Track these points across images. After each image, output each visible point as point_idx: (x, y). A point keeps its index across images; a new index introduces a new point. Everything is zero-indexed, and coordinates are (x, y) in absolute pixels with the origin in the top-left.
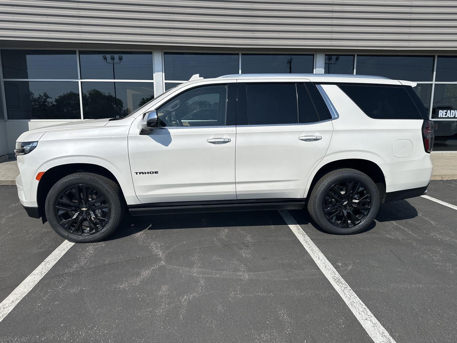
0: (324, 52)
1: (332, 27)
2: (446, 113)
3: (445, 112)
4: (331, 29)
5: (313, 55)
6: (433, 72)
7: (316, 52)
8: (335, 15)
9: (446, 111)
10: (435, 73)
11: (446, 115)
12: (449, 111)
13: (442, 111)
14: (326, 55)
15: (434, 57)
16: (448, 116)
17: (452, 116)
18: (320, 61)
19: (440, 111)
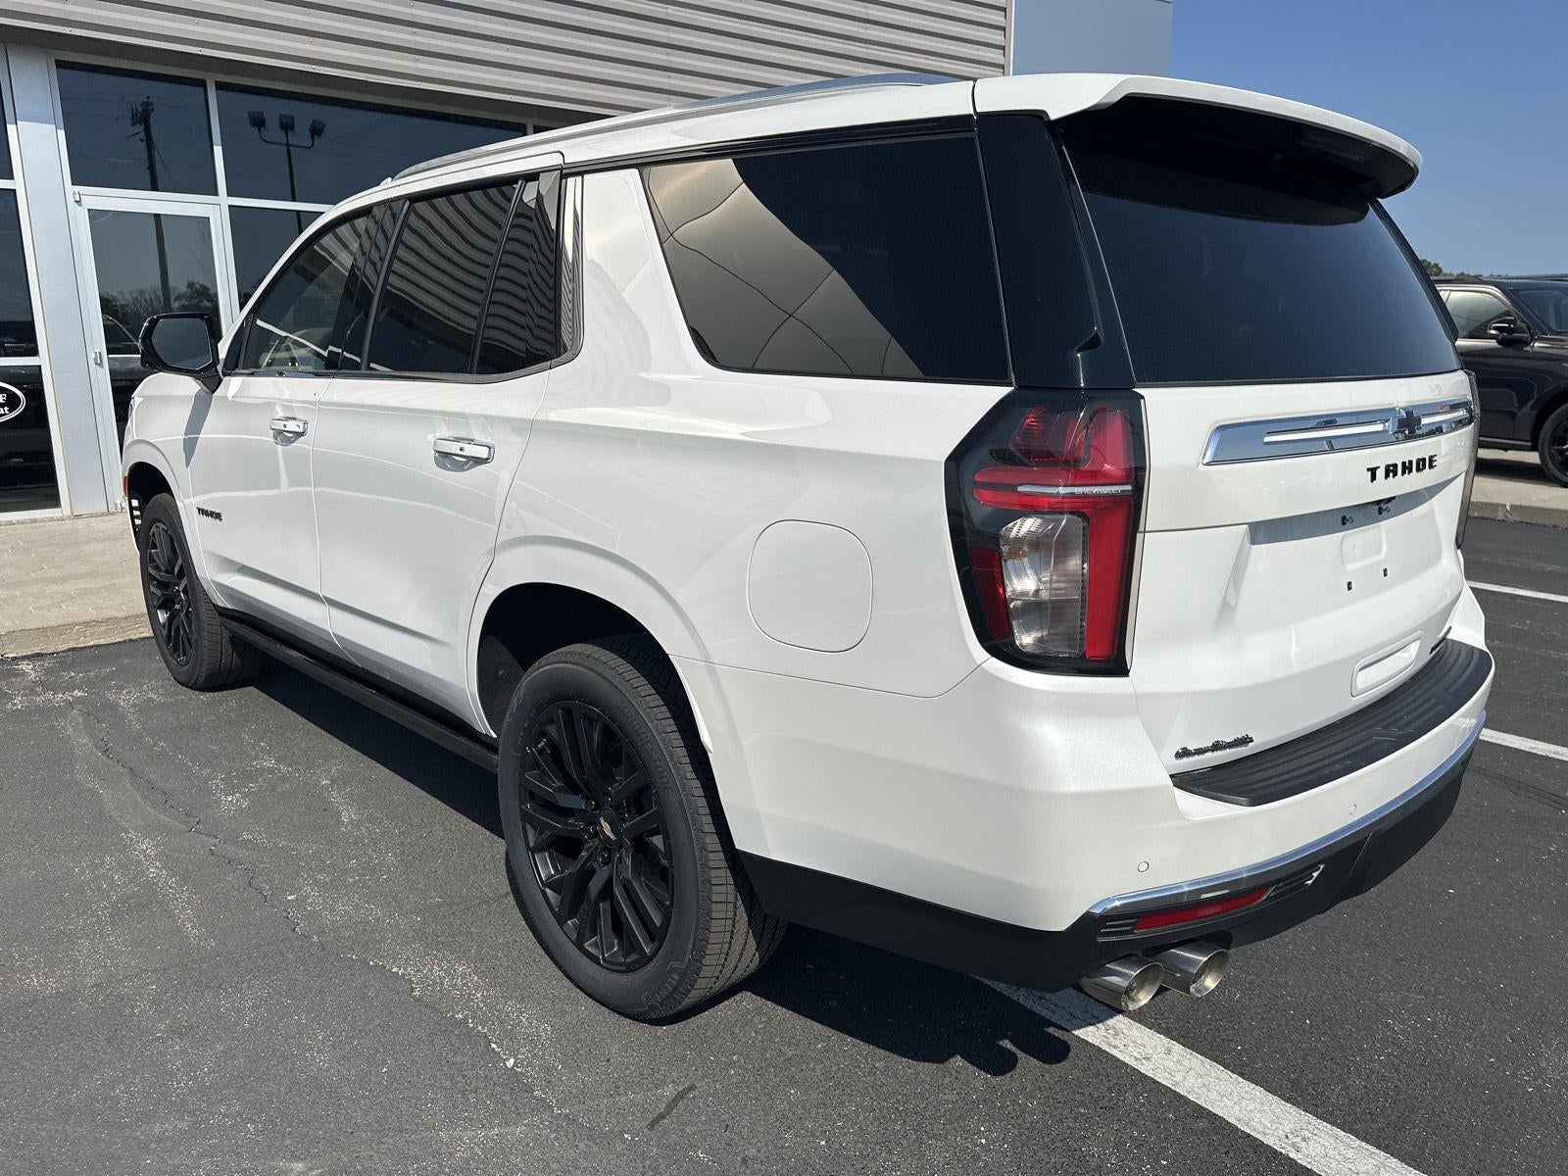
14: (59, 63)
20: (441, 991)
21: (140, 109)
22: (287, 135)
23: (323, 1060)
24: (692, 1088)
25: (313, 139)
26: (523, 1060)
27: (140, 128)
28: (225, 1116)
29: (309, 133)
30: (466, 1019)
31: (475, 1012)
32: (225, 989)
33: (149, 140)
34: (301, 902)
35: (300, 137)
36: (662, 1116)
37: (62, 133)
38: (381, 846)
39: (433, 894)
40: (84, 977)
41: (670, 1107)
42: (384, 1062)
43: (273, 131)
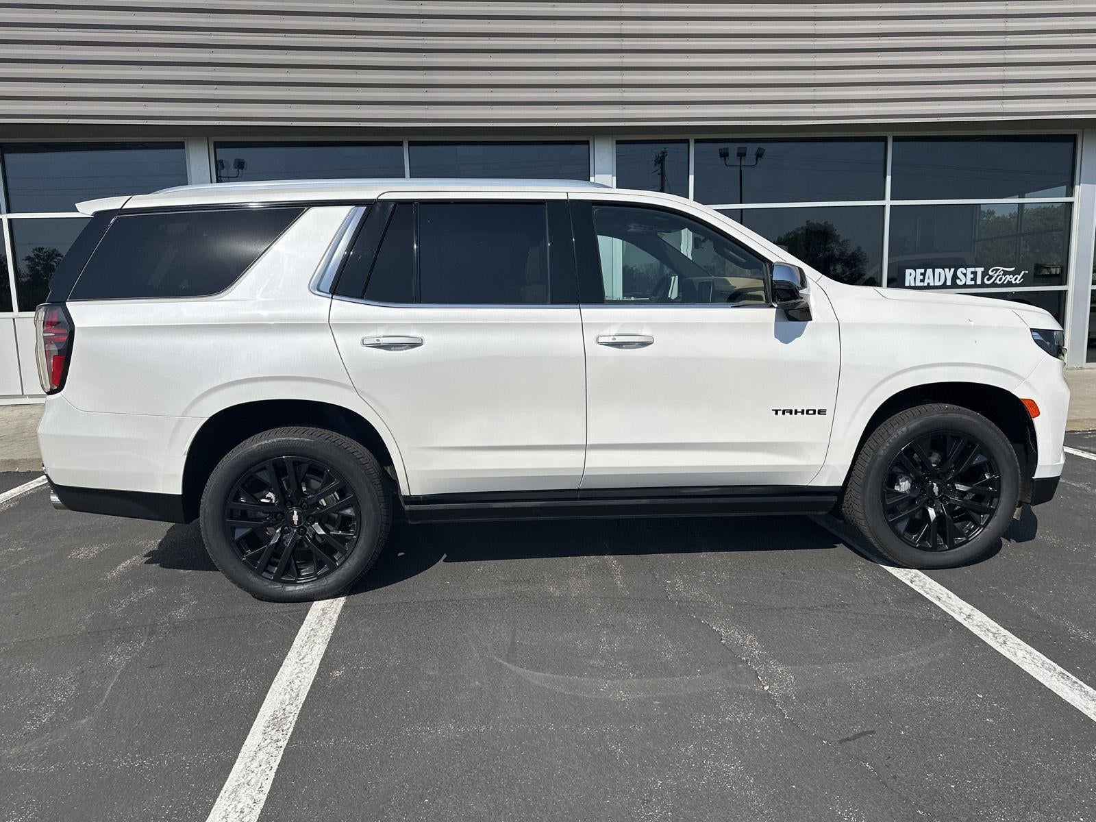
0: (612, 135)
1: (623, 72)
2: (923, 274)
3: (921, 274)
4: (620, 77)
5: (587, 143)
6: (885, 177)
7: (593, 135)
8: (627, 43)
9: (923, 271)
10: (889, 178)
11: (922, 281)
12: (929, 271)
13: (912, 271)
14: (618, 142)
15: (885, 139)
16: (928, 284)
17: (937, 283)
18: (603, 156)
19: (908, 271)
20: (736, 644)
21: (660, 155)
22: (741, 160)
23: (669, 657)
24: (873, 732)
25: (757, 160)
26: (773, 689)
27: (658, 166)
28: (621, 666)
29: (755, 157)
30: (747, 661)
31: (753, 659)
32: (630, 614)
33: (663, 174)
34: (673, 585)
35: (750, 159)
36: (848, 739)
37: (615, 178)
38: (720, 568)
39: (743, 598)
40: (572, 592)
41: (855, 737)
42: (699, 668)
43: (733, 158)
